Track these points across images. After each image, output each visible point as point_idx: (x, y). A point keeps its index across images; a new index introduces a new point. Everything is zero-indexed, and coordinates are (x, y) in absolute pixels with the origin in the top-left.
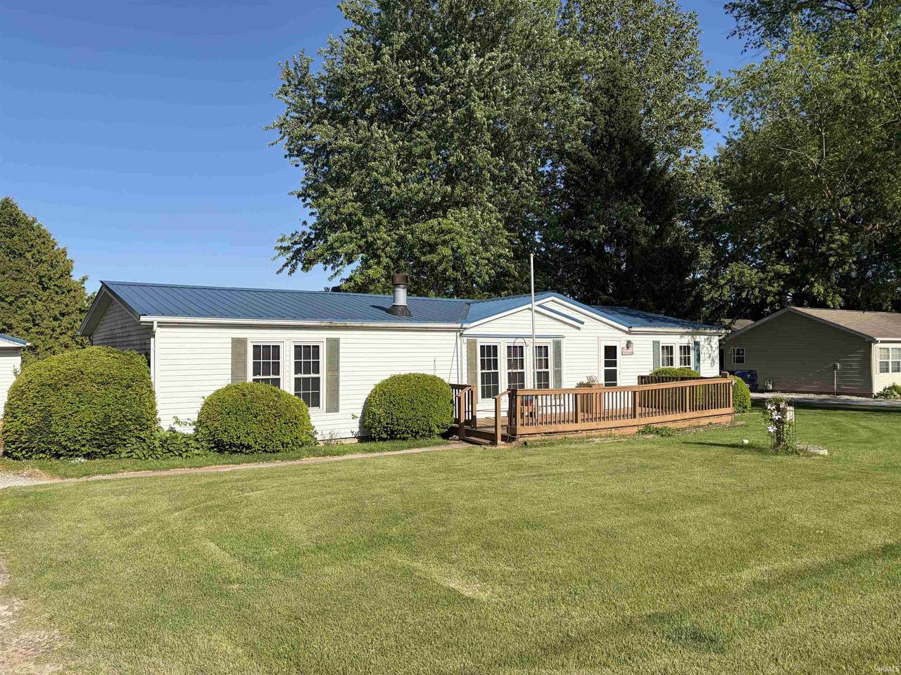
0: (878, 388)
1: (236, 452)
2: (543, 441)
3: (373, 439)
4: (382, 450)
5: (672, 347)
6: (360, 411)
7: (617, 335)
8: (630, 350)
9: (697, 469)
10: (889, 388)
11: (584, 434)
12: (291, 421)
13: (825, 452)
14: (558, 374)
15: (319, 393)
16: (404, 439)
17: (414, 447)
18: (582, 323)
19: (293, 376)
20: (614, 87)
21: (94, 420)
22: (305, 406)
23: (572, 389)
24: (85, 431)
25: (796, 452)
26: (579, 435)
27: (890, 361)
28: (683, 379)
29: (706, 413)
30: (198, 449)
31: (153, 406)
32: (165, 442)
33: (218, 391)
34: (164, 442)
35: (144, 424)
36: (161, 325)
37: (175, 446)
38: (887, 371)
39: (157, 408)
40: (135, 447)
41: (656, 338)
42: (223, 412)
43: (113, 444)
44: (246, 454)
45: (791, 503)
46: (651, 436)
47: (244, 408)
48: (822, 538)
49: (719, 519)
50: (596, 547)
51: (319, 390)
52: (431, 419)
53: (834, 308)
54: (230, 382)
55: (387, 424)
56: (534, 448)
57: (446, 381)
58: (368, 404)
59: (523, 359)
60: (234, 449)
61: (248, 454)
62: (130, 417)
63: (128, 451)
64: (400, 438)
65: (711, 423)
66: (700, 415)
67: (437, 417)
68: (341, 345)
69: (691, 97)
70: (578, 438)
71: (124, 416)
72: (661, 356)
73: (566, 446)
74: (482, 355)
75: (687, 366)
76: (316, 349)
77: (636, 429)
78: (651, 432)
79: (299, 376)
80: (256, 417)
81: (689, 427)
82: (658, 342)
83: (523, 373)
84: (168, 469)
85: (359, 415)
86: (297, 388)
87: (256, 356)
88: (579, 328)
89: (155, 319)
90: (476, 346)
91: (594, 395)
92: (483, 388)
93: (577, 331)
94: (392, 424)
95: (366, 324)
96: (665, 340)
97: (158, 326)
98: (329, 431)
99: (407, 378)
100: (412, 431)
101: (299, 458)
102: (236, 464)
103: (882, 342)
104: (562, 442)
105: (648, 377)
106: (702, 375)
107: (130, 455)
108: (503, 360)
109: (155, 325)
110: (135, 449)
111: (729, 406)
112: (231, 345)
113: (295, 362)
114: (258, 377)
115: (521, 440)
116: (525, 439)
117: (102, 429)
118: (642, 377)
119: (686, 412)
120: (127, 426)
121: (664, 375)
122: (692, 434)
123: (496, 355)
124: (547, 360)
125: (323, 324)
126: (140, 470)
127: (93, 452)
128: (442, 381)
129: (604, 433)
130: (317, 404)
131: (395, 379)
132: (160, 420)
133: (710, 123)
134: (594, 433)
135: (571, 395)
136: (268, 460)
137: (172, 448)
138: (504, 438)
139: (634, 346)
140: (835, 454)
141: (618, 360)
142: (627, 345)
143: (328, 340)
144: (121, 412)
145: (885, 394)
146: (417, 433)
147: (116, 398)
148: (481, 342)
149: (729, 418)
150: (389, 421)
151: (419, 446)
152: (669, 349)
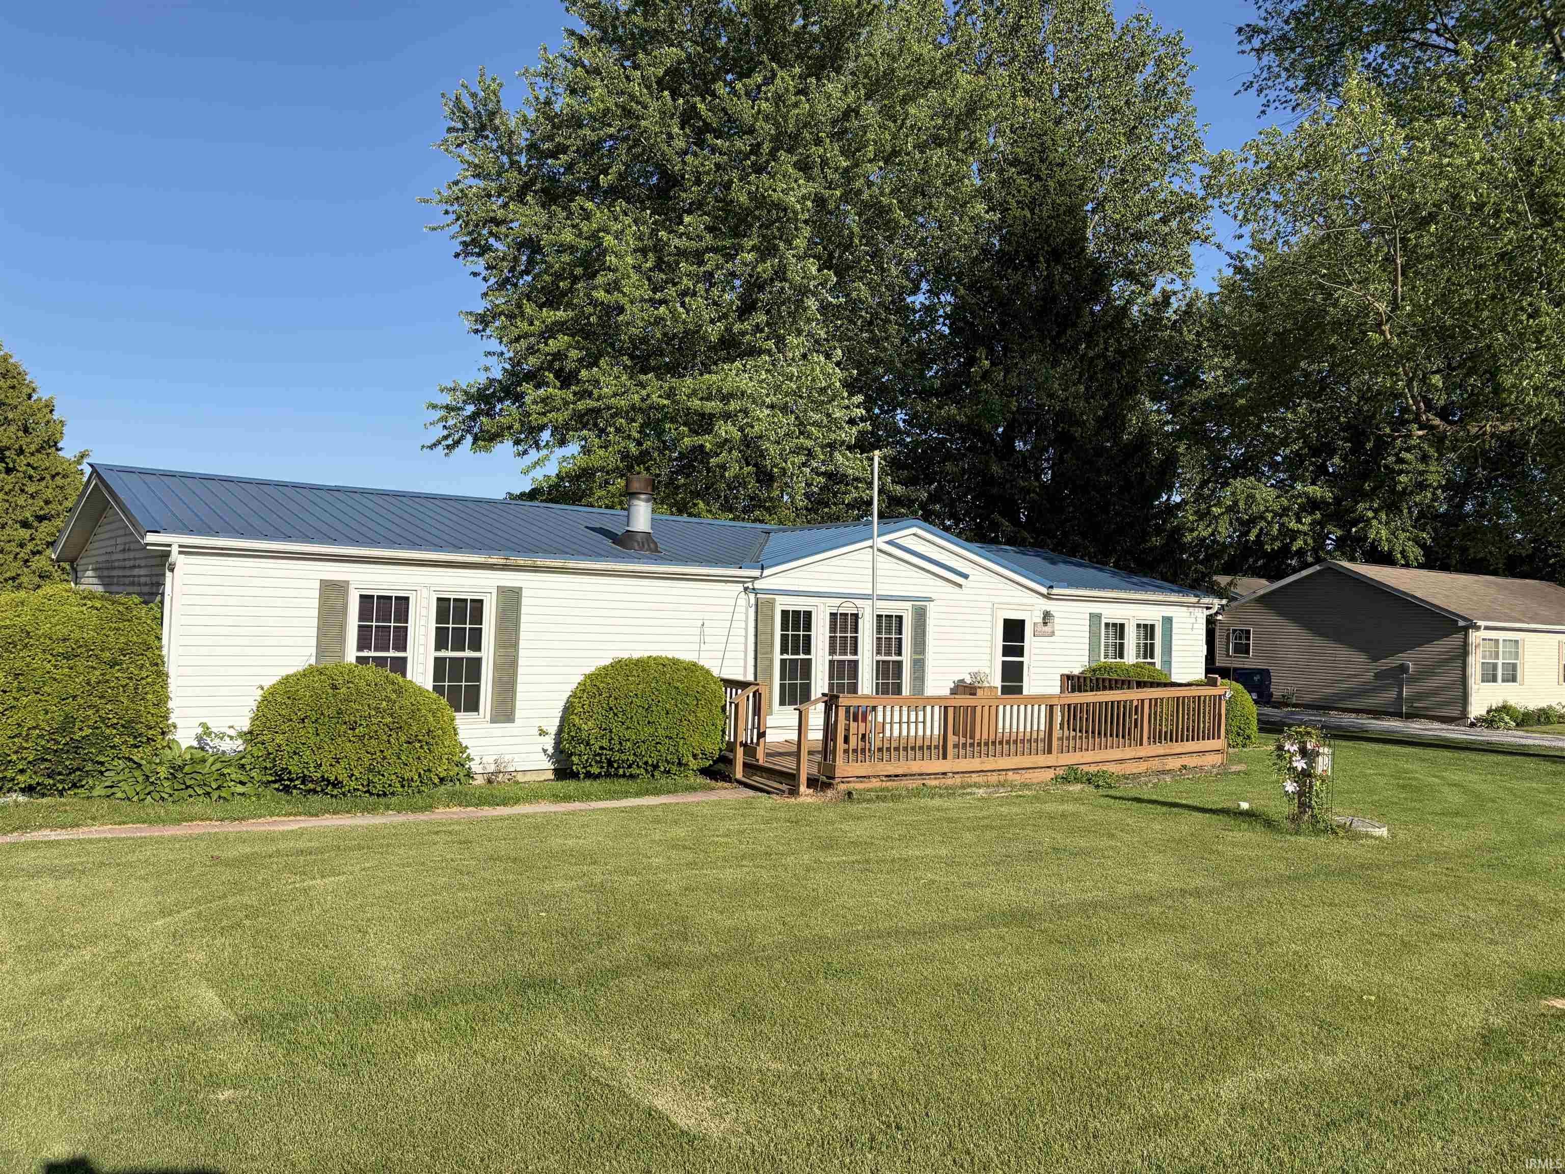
0: (1477, 708)
1: (315, 791)
2: (882, 790)
3: (575, 776)
4: (587, 796)
5: (1122, 626)
6: (557, 722)
7: (1025, 601)
8: (1048, 629)
9: (1154, 858)
10: (1496, 710)
11: (958, 780)
12: (420, 738)
13: (1383, 832)
14: (919, 665)
15: (478, 687)
16: (632, 777)
17: (647, 793)
18: (966, 577)
19: (433, 654)
20: (1042, 161)
21: (43, 725)
22: (449, 711)
23: (940, 698)
24: (25, 745)
25: (1332, 830)
26: (949, 782)
27: (1500, 662)
28: (1140, 685)
29: (1178, 747)
30: (242, 783)
31: (162, 700)
32: (181, 768)
33: (287, 677)
34: (176, 769)
35: (140, 735)
36: (186, 550)
37: (199, 777)
38: (1494, 680)
39: (170, 704)
40: (120, 778)
41: (1096, 608)
42: (294, 717)
43: (78, 769)
44: (332, 796)
45: (1320, 934)
46: (1076, 788)
47: (332, 712)
48: (1372, 1011)
49: (1186, 964)
50: (949, 1022)
51: (479, 680)
52: (682, 742)
53: (1407, 565)
54: (313, 661)
55: (602, 748)
56: (865, 805)
57: (715, 673)
58: (568, 709)
59: (856, 638)
60: (311, 786)
61: (336, 796)
62: (115, 721)
63: (107, 784)
64: (624, 776)
65: (1185, 767)
66: (1168, 751)
67: (695, 740)
68: (524, 601)
69: (1175, 187)
70: (946, 788)
71: (103, 720)
72: (1103, 641)
73: (922, 802)
74: (784, 627)
75: (1149, 660)
76: (479, 605)
77: (1050, 774)
78: (1077, 780)
79: (443, 654)
80: (353, 729)
81: (1146, 773)
82: (1099, 616)
83: (856, 663)
84: (178, 821)
85: (553, 729)
86: (438, 675)
87: (364, 614)
88: (960, 586)
89: (175, 540)
90: (773, 610)
91: (979, 710)
92: (782, 686)
93: (957, 589)
94: (611, 749)
95: (571, 564)
96: (1112, 612)
97: (180, 553)
98: (495, 757)
99: (641, 665)
100: (646, 763)
101: (430, 807)
102: (312, 815)
103: (1487, 628)
104: (916, 793)
105: (1079, 678)
106: (1175, 678)
107: (110, 791)
108: (820, 638)
109: (175, 550)
110: (120, 782)
111: (1219, 738)
112: (318, 592)
113: (437, 628)
114: (365, 653)
115: (842, 787)
116: (851, 786)
117: (58, 743)
118: (1069, 677)
119: (1141, 744)
120: (107, 738)
121: (1106, 676)
122: (1150, 785)
123: (808, 627)
124: (900, 640)
125: (491, 561)
126: (124, 823)
127: (38, 784)
128: (708, 672)
129: (994, 778)
130: (473, 705)
131: (622, 668)
132: (175, 727)
133: (1206, 233)
134: (975, 778)
135: (937, 709)
136: (371, 810)
137: (193, 782)
138: (812, 783)
139: (1056, 620)
140: (1401, 835)
141: (1027, 644)
142: (1044, 618)
143: (501, 590)
144: (97, 711)
145: (1490, 720)
146: (656, 767)
147: (88, 684)
148: (783, 603)
149: (1217, 759)
150: (605, 743)
151: (657, 792)
152: (1119, 629)
